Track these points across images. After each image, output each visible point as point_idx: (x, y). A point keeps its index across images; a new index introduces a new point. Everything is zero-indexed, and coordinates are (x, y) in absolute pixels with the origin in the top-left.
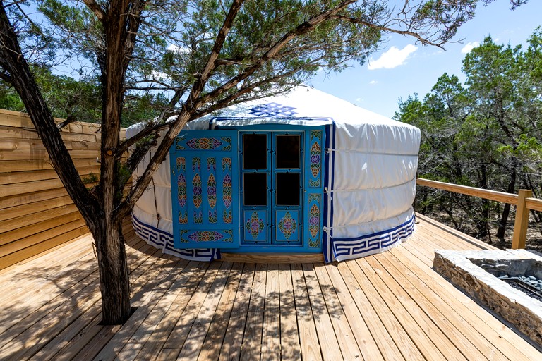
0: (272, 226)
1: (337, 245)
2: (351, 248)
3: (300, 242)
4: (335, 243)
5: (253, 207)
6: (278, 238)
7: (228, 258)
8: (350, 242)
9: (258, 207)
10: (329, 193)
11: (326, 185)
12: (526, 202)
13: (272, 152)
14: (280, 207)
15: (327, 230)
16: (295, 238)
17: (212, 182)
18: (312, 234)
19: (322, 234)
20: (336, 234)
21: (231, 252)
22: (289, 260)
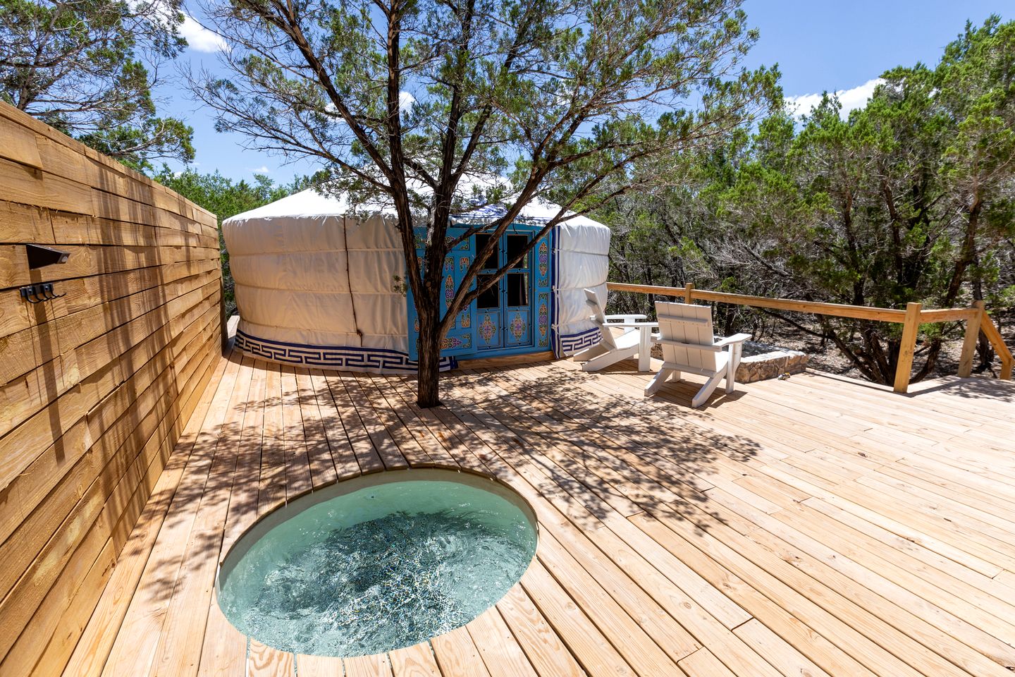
0: (503, 329)
1: (563, 342)
2: (573, 343)
3: (531, 342)
4: (562, 339)
5: (486, 309)
6: (510, 341)
7: (465, 366)
8: (572, 339)
9: (491, 309)
10: (555, 291)
11: (553, 284)
12: (690, 293)
13: (503, 251)
14: (511, 308)
15: (555, 327)
16: (524, 339)
17: (450, 284)
18: (541, 334)
19: (550, 332)
20: (562, 332)
21: (468, 358)
22: (525, 359)
